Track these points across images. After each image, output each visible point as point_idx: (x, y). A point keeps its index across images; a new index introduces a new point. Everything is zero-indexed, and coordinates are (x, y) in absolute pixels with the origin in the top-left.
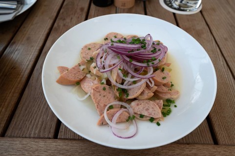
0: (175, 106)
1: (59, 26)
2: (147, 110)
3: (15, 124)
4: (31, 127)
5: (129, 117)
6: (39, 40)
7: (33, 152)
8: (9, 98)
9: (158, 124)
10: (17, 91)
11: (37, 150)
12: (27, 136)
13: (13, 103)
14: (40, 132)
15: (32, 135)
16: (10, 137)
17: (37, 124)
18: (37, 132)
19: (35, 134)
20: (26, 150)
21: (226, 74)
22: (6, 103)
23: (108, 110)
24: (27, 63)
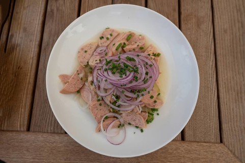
0: (158, 114)
1: (52, 11)
2: (134, 120)
3: (35, 122)
4: (47, 125)
5: (120, 125)
6: (36, 32)
7: (53, 143)
8: (24, 99)
9: (142, 131)
10: (29, 92)
11: (55, 142)
12: (46, 131)
13: (28, 104)
14: (54, 129)
15: (49, 131)
16: (34, 132)
17: (51, 123)
18: (52, 129)
19: (51, 130)
20: (47, 142)
21: (211, 76)
22: (23, 104)
23: (104, 121)
24: (31, 62)
